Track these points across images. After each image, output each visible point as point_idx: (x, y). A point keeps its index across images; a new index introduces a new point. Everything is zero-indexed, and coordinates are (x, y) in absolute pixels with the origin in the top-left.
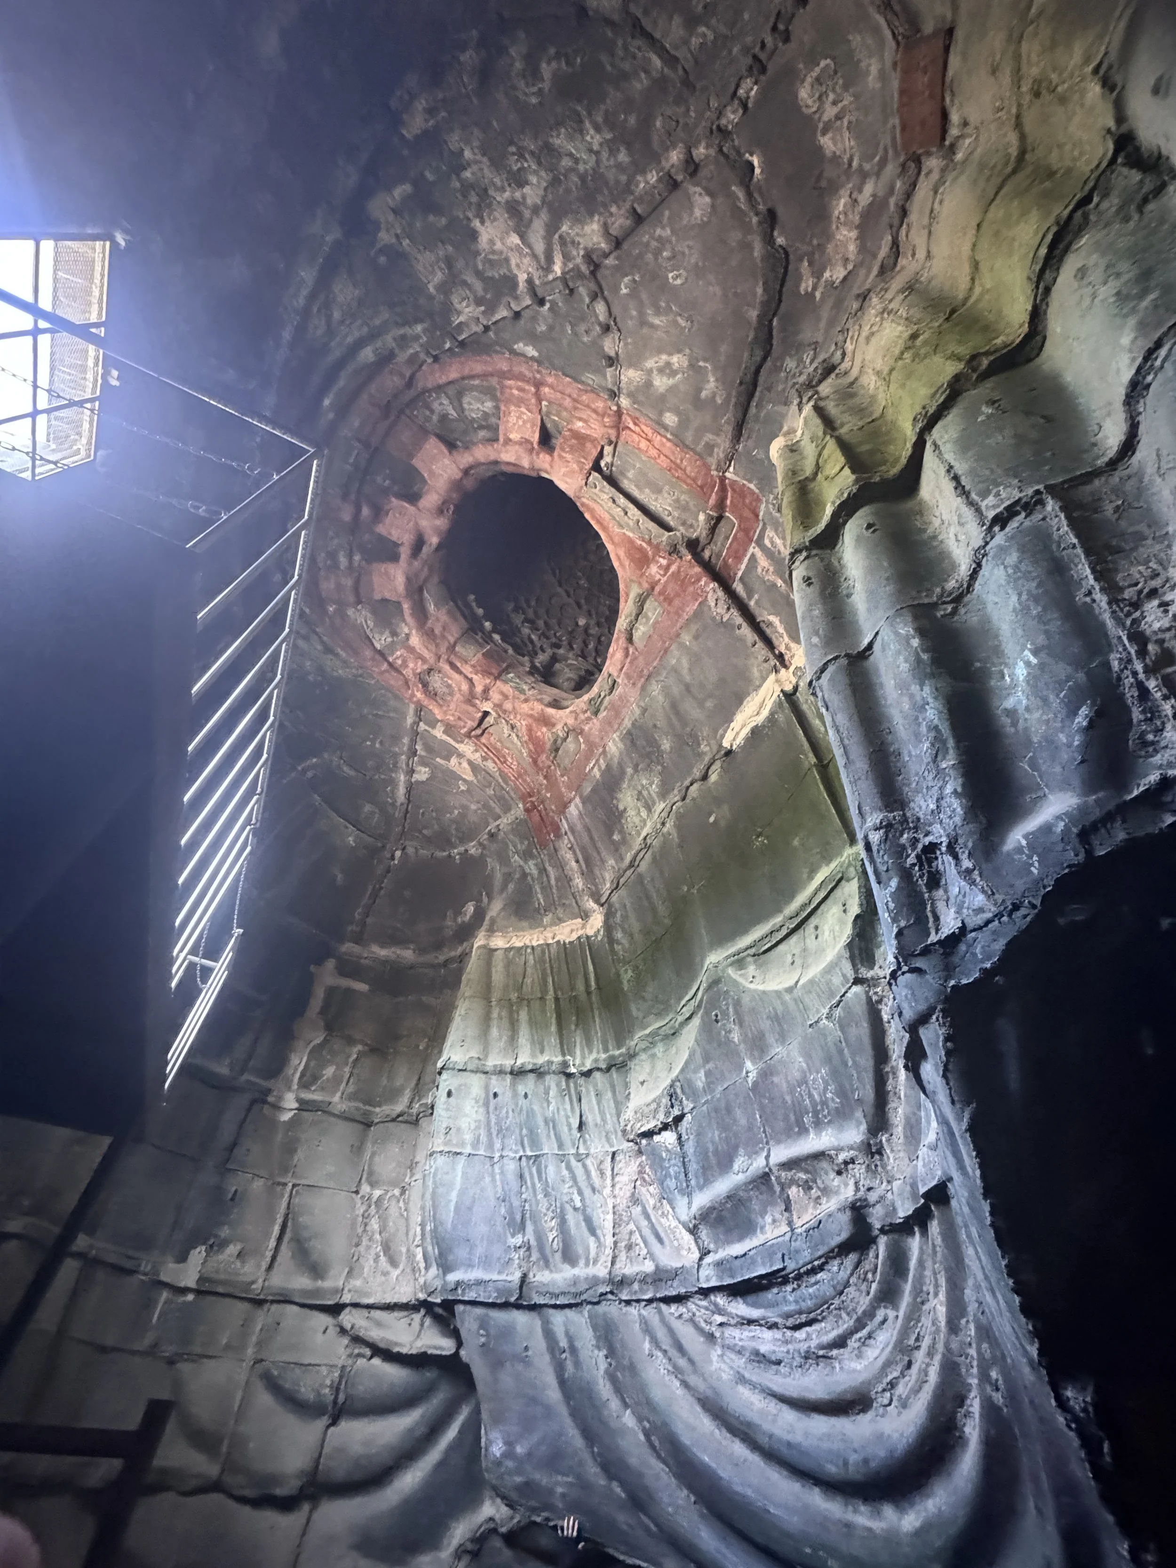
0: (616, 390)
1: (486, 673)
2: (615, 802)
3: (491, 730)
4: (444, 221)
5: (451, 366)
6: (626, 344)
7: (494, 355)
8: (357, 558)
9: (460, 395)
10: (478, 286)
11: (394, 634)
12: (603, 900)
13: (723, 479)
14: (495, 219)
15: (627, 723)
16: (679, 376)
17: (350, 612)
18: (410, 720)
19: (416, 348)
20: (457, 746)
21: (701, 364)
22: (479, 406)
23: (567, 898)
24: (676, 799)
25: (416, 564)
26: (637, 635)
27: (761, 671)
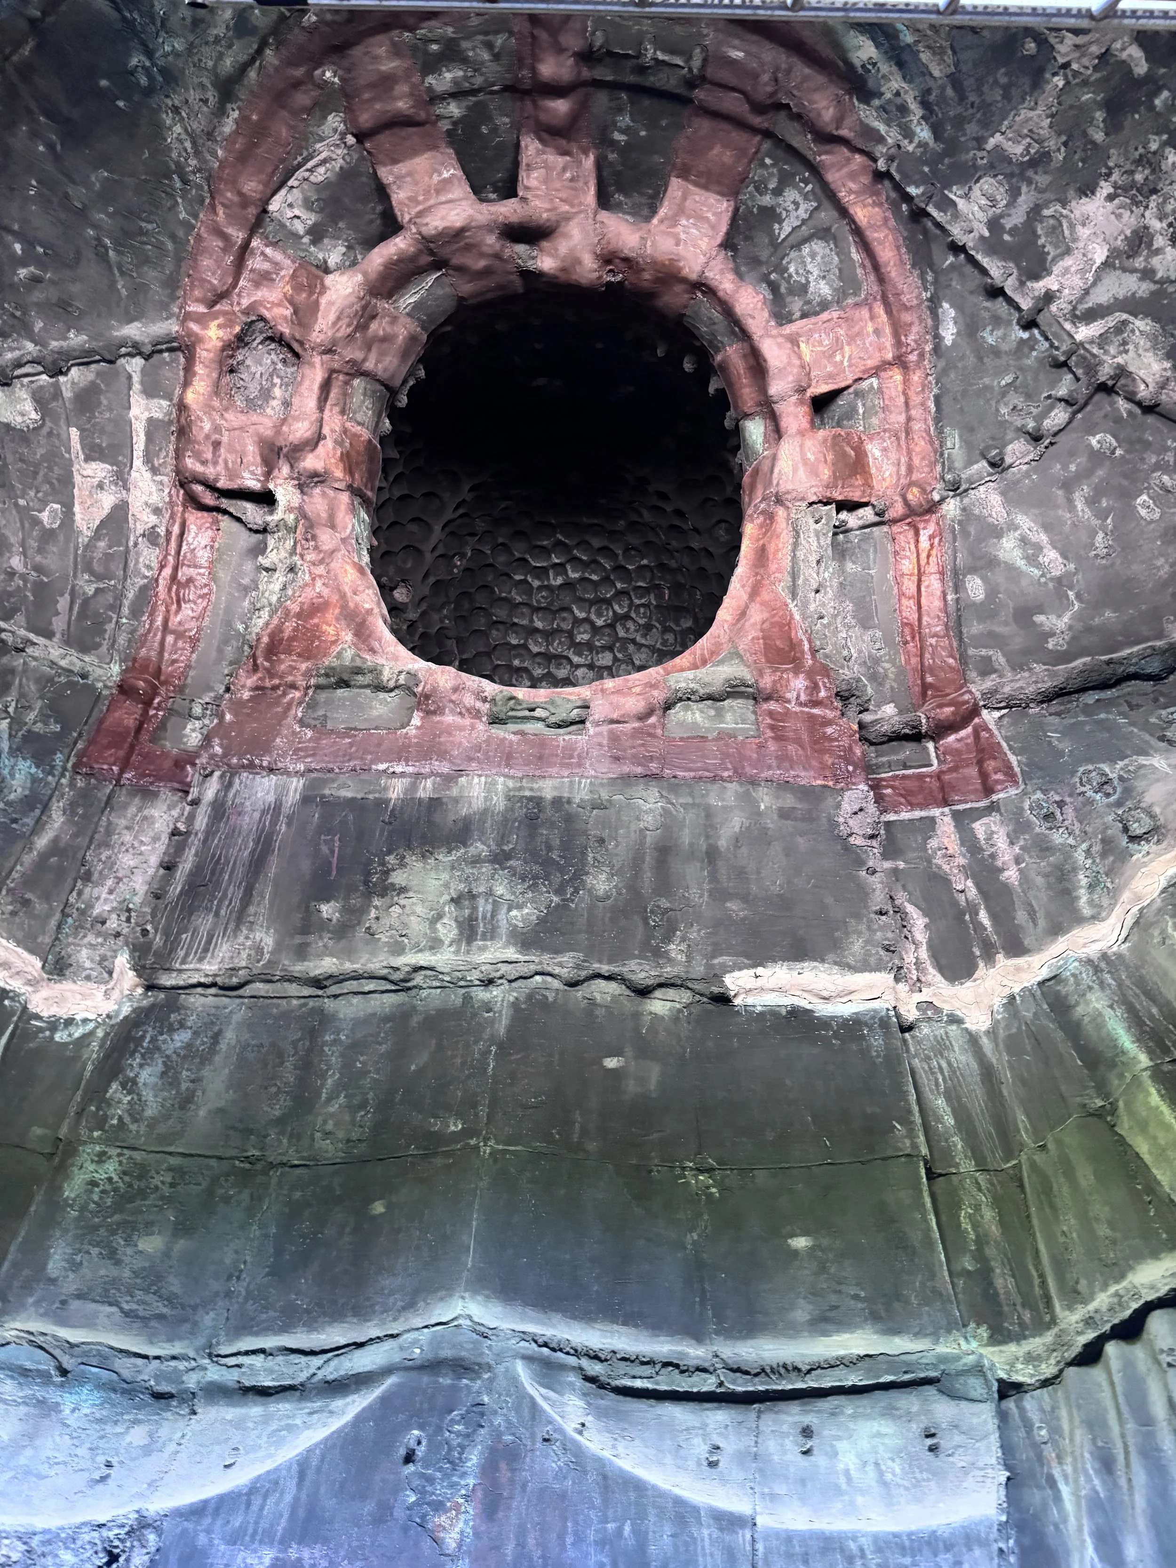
0: (964, 487)
1: (348, 461)
2: (391, 859)
3: (225, 522)
4: (1099, 136)
5: (874, 204)
6: (1027, 475)
7: (916, 273)
8: (454, 109)
9: (824, 234)
10: (1017, 218)
11: (317, 234)
12: (168, 980)
13: (975, 711)
14: (1119, 217)
15: (548, 789)
16: (1037, 572)
17: (334, 121)
18: (133, 331)
19: (892, 136)
20: (138, 463)
21: (1071, 594)
22: (816, 272)
23: (47, 897)
24: (557, 970)
25: (491, 240)
26: (678, 713)
27: (868, 954)
